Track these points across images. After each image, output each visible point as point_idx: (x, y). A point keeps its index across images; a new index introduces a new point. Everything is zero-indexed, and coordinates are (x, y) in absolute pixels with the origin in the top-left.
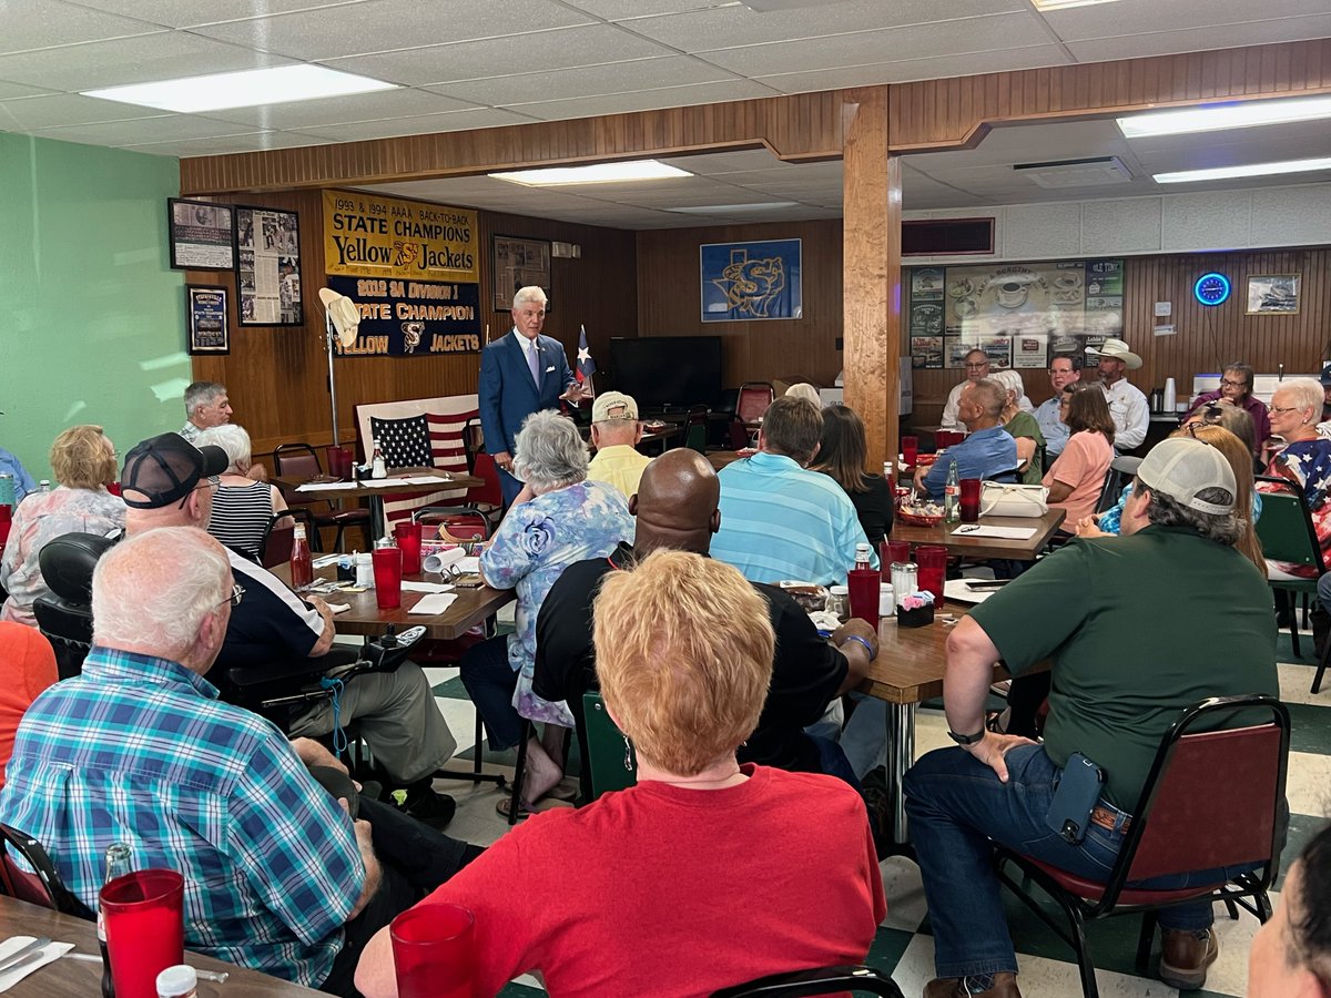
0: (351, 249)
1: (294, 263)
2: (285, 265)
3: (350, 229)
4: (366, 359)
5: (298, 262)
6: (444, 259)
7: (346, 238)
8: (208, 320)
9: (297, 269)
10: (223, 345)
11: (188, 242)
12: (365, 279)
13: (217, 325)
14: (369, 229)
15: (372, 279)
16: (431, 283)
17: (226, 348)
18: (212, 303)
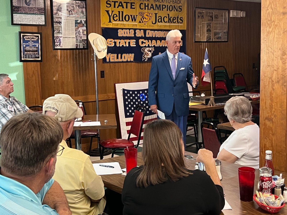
0: (115, 16)
1: (83, 22)
2: (78, 23)
3: (115, 7)
4: (122, 64)
5: (86, 22)
6: (166, 19)
7: (113, 11)
8: (30, 47)
9: (85, 25)
10: (39, 58)
11: (20, 13)
12: (122, 29)
13: (35, 49)
14: (125, 6)
15: (126, 29)
16: (158, 30)
17: (40, 59)
18: (32, 40)
